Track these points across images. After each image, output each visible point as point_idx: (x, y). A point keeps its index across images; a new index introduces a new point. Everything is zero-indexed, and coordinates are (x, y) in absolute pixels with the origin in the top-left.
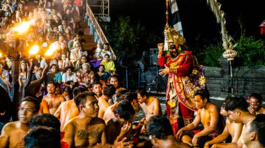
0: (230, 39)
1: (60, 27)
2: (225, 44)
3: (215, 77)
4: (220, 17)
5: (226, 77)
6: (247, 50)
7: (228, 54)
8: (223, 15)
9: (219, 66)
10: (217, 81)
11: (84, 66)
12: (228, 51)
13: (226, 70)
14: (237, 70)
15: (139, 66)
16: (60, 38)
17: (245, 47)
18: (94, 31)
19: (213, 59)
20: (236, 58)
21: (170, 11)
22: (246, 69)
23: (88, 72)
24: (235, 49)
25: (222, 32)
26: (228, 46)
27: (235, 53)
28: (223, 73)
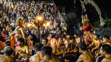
0: (103, 19)
1: (50, 17)
2: (101, 21)
3: (98, 31)
4: (99, 12)
5: (102, 31)
6: (108, 22)
7: (102, 24)
8: (100, 12)
9: (99, 27)
10: (99, 32)
11: (58, 28)
12: (102, 23)
13: (102, 29)
14: (105, 29)
15: (74, 28)
16: (51, 20)
17: (107, 21)
18: (60, 18)
19: (97, 25)
20: (104, 25)
21: (83, 11)
22: (108, 28)
23: (59, 30)
24: (104, 22)
25: (100, 17)
26: (102, 21)
27: (104, 24)
28: (100, 30)
